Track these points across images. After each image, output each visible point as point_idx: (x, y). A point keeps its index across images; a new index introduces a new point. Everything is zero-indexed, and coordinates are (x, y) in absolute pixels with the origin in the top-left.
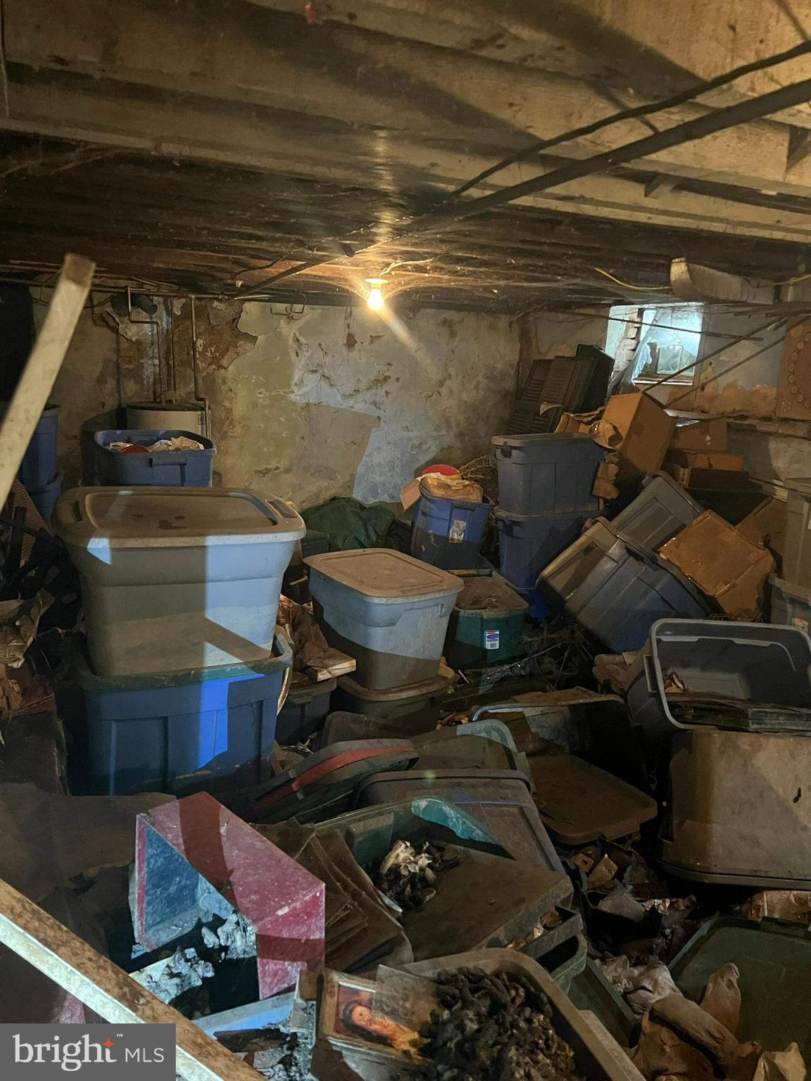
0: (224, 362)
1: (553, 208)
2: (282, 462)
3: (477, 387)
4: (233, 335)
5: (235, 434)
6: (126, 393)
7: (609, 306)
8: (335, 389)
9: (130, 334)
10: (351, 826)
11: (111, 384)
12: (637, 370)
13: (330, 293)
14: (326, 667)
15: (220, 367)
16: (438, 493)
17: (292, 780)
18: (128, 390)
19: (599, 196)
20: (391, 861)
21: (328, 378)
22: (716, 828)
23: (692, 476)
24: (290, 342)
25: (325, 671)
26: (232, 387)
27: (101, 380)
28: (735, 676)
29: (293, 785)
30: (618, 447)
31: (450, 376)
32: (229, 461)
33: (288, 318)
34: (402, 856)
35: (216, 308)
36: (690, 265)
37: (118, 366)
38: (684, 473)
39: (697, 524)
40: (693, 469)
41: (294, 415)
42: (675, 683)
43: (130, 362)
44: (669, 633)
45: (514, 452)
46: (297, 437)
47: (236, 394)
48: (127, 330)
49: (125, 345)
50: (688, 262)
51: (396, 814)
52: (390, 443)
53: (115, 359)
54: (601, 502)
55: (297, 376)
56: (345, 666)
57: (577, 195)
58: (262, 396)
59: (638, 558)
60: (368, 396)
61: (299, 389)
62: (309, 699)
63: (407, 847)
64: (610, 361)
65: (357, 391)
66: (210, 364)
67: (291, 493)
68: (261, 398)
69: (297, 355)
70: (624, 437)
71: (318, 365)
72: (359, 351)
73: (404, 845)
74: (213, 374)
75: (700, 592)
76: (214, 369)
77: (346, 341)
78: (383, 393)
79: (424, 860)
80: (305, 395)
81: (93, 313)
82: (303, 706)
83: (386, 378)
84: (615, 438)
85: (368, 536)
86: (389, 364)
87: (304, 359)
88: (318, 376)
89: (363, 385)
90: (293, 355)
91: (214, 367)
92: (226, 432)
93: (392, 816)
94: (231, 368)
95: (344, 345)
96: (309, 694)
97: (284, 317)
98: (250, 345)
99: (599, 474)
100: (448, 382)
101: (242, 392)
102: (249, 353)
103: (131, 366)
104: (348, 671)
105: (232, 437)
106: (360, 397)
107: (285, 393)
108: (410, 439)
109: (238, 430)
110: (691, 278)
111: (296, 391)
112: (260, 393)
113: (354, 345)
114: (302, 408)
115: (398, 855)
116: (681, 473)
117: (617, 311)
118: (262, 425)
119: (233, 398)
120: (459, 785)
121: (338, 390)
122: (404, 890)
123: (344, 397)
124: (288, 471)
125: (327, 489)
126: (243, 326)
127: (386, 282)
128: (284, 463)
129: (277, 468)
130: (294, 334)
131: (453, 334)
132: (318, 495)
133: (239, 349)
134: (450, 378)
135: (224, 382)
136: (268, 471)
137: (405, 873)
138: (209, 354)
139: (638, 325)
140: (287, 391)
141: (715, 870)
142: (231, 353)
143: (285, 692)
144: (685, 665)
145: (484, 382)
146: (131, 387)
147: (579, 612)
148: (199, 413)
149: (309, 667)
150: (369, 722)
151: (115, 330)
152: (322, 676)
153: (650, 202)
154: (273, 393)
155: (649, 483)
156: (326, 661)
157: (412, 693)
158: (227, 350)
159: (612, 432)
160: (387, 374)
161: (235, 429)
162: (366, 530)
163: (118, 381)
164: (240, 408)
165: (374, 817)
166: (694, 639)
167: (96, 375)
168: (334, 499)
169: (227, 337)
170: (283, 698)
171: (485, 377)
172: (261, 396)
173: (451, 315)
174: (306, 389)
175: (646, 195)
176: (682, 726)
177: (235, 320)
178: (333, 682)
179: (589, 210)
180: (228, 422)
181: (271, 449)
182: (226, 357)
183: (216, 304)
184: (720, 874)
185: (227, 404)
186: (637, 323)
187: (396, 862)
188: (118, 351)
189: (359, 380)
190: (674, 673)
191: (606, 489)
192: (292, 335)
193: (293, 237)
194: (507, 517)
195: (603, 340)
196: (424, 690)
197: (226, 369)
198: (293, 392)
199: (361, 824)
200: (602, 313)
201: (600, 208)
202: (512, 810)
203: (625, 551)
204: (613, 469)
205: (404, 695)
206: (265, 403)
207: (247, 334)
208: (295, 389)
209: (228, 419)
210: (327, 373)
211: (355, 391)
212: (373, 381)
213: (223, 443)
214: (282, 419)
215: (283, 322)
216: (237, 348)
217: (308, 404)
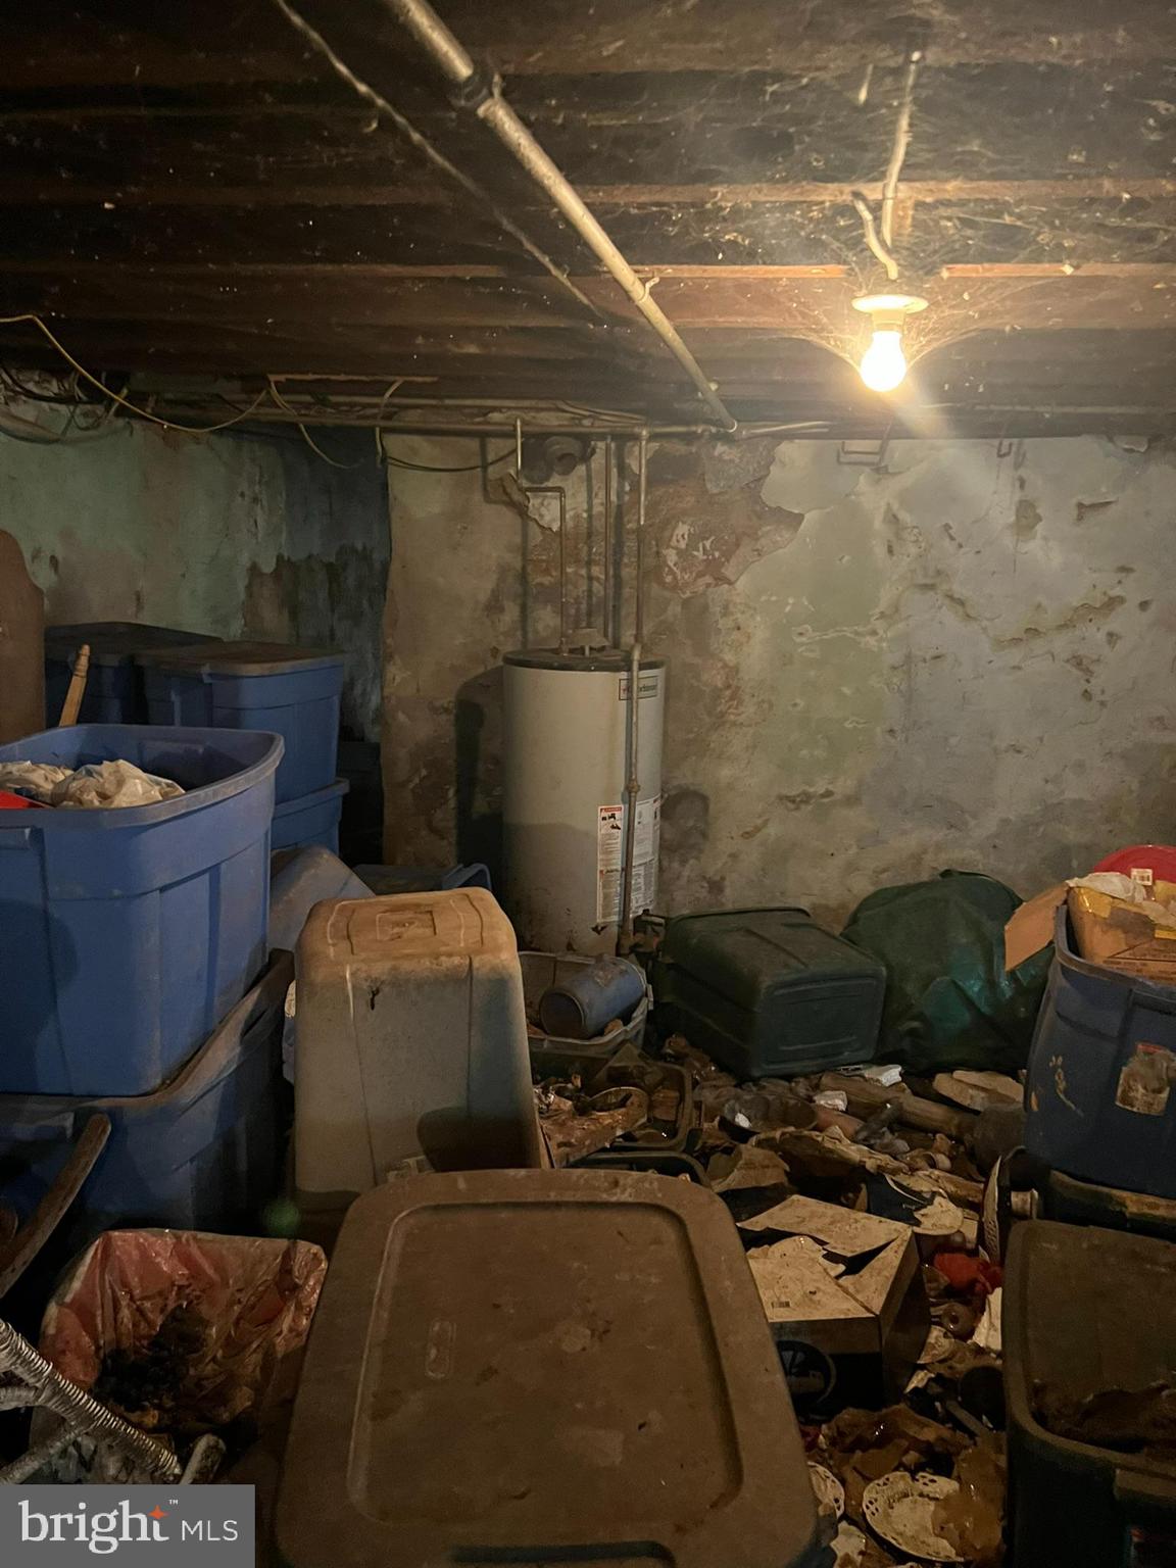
0: (729, 570)
2: (841, 780)
4: (754, 515)
5: (741, 719)
8: (975, 626)
9: (547, 518)
11: (511, 613)
15: (721, 579)
21: (962, 603)
24: (878, 524)
26: (742, 620)
27: (494, 607)
32: (725, 773)
33: (877, 470)
35: (720, 458)
37: (523, 577)
41: (874, 681)
43: (547, 572)
46: (878, 730)
47: (749, 637)
48: (543, 510)
49: (536, 537)
52: (1109, 754)
53: (518, 565)
55: (886, 597)
60: (1062, 644)
61: (891, 625)
65: (1033, 632)
66: (700, 575)
67: (853, 850)
68: (802, 644)
69: (890, 551)
71: (939, 573)
72: (1045, 539)
74: (704, 594)
76: (708, 585)
77: (1013, 519)
78: (1102, 634)
80: (899, 639)
81: (485, 478)
83: (1113, 603)
86: (1123, 570)
87: (906, 560)
88: (936, 596)
89: (1050, 618)
90: (880, 551)
91: (708, 579)
94: (742, 584)
95: (1010, 526)
97: (867, 469)
98: (784, 534)
101: (760, 631)
103: (546, 580)
105: (734, 724)
106: (1039, 646)
107: (857, 633)
108: (1168, 749)
109: (749, 710)
111: (881, 632)
112: (801, 634)
113: (1032, 527)
114: (894, 668)
118: (800, 702)
119: (742, 644)
121: (985, 629)
123: (999, 644)
124: (851, 800)
126: (770, 495)
128: (844, 786)
129: (828, 794)
130: (888, 504)
132: (917, 859)
133: (763, 541)
135: (726, 612)
136: (806, 798)
138: (700, 554)
140: (861, 629)
142: (744, 550)
146: (546, 620)
148: (624, 675)
151: (522, 511)
154: (831, 634)
158: (738, 545)
160: (1117, 592)
161: (742, 709)
163: (524, 608)
164: (754, 666)
167: (484, 596)
169: (738, 519)
172: (804, 639)
174: (905, 626)
177: (759, 480)
180: (728, 693)
181: (816, 754)
182: (733, 561)
183: (719, 448)
185: (729, 657)
188: (524, 550)
192: (883, 504)
197: (730, 583)
198: (874, 633)
206: (812, 655)
207: (779, 509)
208: (880, 626)
209: (729, 687)
210: (958, 590)
211: (1028, 630)
212: (1076, 609)
213: (714, 736)
214: (846, 690)
215: (863, 482)
216: (757, 539)
217: (909, 657)
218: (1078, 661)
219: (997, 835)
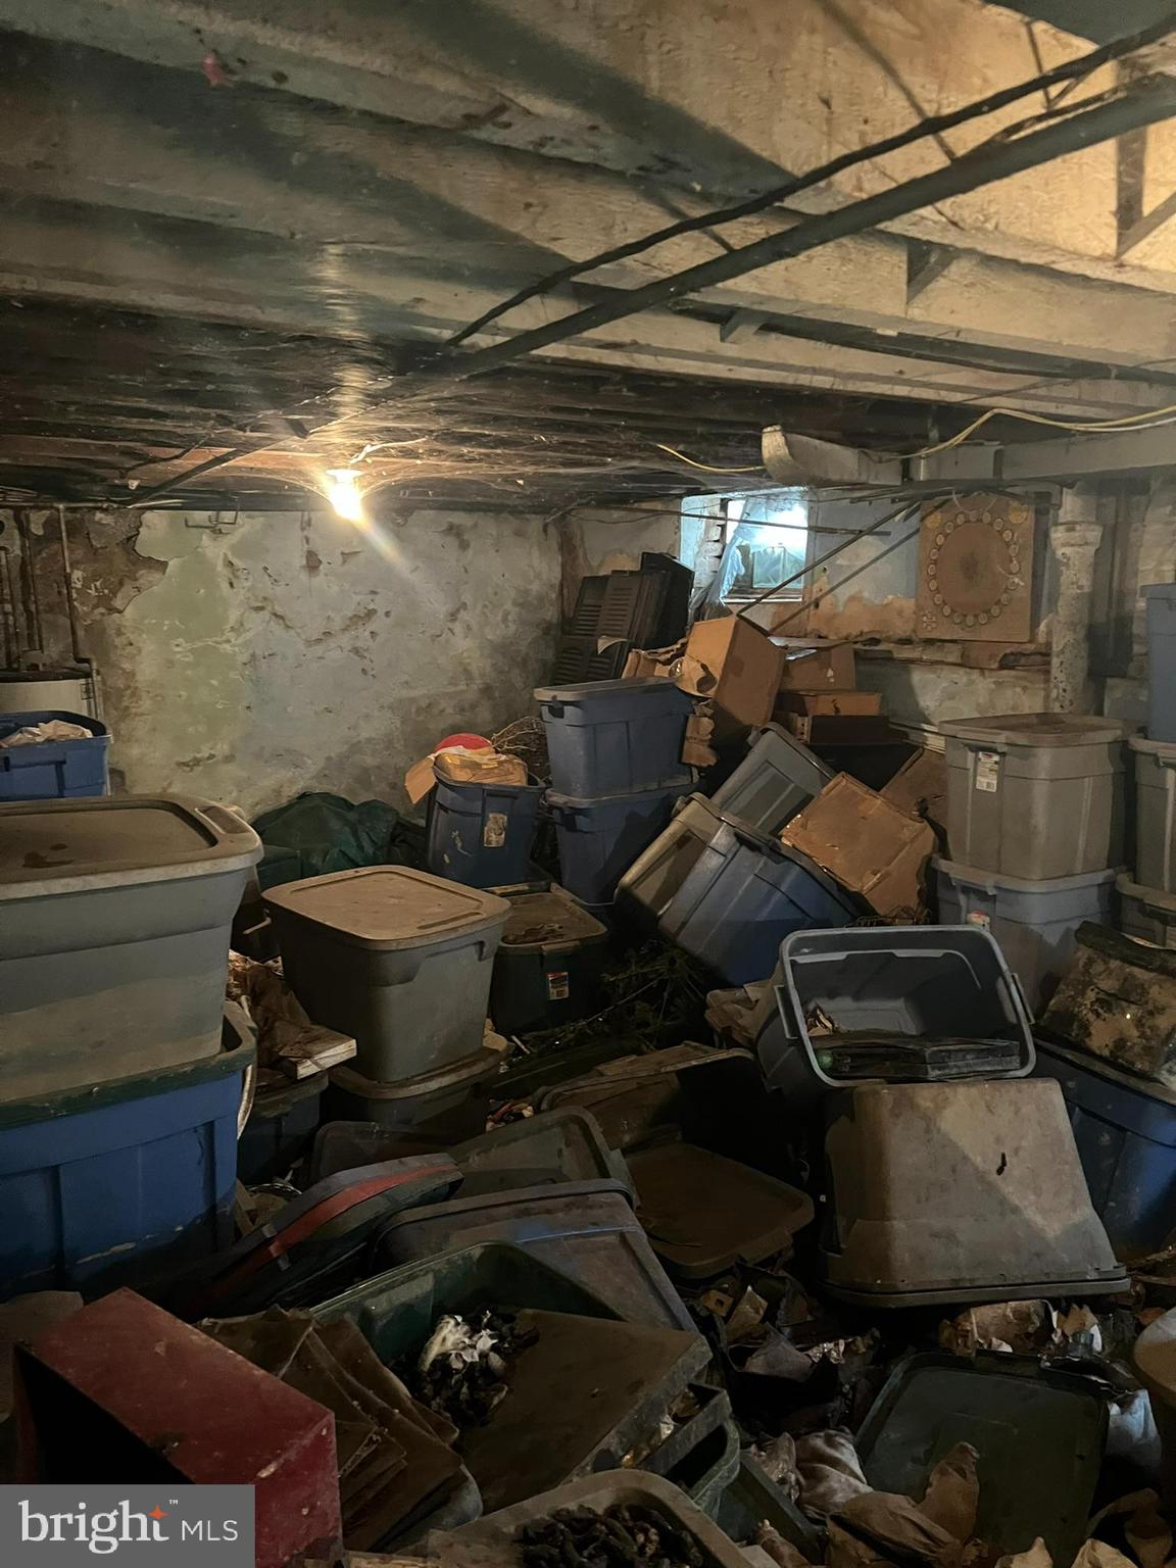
0: (118, 603)
1: (595, 359)
2: (219, 746)
3: (505, 620)
4: (133, 562)
5: (139, 711)
7: (681, 497)
8: (292, 632)
10: (368, 1302)
12: (726, 587)
13: (276, 493)
14: (309, 1056)
15: (112, 610)
16: (462, 776)
17: (269, 1242)
19: (658, 342)
20: (434, 1350)
21: (282, 618)
22: (898, 1225)
23: (813, 728)
24: (220, 567)
25: (309, 1062)
26: (132, 637)
28: (900, 1004)
29: (272, 1248)
30: (711, 693)
31: (464, 606)
32: (135, 751)
33: (214, 532)
34: (451, 1339)
35: (99, 523)
36: (789, 436)
38: (804, 724)
39: (827, 794)
40: (814, 718)
41: (233, 675)
42: (821, 1022)
44: (806, 951)
45: (568, 709)
46: (240, 707)
47: (140, 651)
50: (786, 430)
51: (436, 1273)
52: (382, 707)
54: (695, 771)
55: (233, 616)
56: (342, 1051)
57: (627, 339)
58: (181, 649)
59: (752, 847)
60: (345, 640)
61: (239, 636)
62: (288, 1109)
63: (457, 1324)
64: (688, 575)
65: (327, 634)
66: (96, 607)
67: (235, 794)
68: (180, 652)
69: (231, 585)
70: (718, 677)
71: (265, 598)
72: (326, 575)
73: (452, 1322)
74: (101, 620)
75: (841, 888)
76: (103, 614)
77: (304, 562)
78: (367, 633)
79: (485, 1341)
80: (246, 644)
82: (278, 1120)
83: (371, 613)
84: (706, 681)
85: (361, 848)
86: (374, 593)
87: (242, 592)
88: (266, 614)
89: (337, 624)
90: (225, 585)
91: (102, 610)
92: (127, 708)
93: (430, 1276)
94: (129, 612)
95: (303, 567)
96: (283, 1101)
97: (207, 531)
98: (157, 576)
99: (688, 734)
100: (463, 614)
101: (148, 646)
102: (157, 586)
104: (345, 1057)
105: (136, 714)
106: (332, 643)
107: (216, 642)
108: (413, 700)
109: (146, 704)
110: (791, 454)
111: (232, 640)
112: (177, 645)
113: (318, 567)
114: (245, 664)
115: (444, 1339)
116: (799, 725)
117: (691, 504)
118: (183, 693)
119: (134, 656)
120: (527, 1213)
121: (298, 634)
122: (459, 1392)
123: (309, 643)
124: (229, 759)
125: (292, 782)
126: (143, 547)
127: (359, 473)
128: (222, 748)
129: (212, 756)
130: (225, 554)
131: (464, 546)
132: (278, 792)
133: (141, 581)
134: (465, 609)
135: (119, 633)
136: (197, 762)
137: (457, 1365)
138: (93, 592)
139: (722, 522)
140: (219, 640)
141: (902, 1287)
142: (128, 588)
143: (248, 1102)
144: (832, 995)
145: (514, 611)
147: (678, 933)
148: (83, 681)
149: (284, 1058)
150: (383, 1132)
152: (306, 1070)
153: (729, 349)
154: (199, 644)
155: (757, 740)
156: (309, 1047)
157: (446, 1081)
158: (121, 584)
159: (701, 673)
160: (371, 607)
161: (141, 703)
162: (358, 839)
164: (146, 669)
165: (403, 1283)
166: (840, 956)
168: (303, 796)
169: (120, 561)
170: (245, 1112)
171: (515, 604)
172: (177, 649)
173: (459, 518)
174: (248, 635)
175: (722, 340)
176: (836, 1083)
177: (131, 539)
178: (322, 1077)
179: (645, 362)
180: (129, 692)
181: (200, 729)
182: (119, 595)
183: (99, 515)
184: (910, 1292)
185: (127, 666)
186: (721, 519)
187: (443, 1350)
189: (329, 617)
190: (818, 1007)
191: (699, 753)
192: (222, 557)
193: (213, 412)
194: (566, 803)
195: (676, 545)
196: (465, 1073)
197: (120, 612)
198: (228, 641)
199: (384, 1297)
200: (671, 508)
201: (660, 358)
202: (607, 1239)
203: (734, 839)
204: (707, 724)
205: (434, 1085)
206: (187, 659)
207: (150, 558)
208: (231, 636)
209: (129, 687)
210: (279, 610)
211: (324, 633)
212: (351, 619)
213: (123, 725)
214: (214, 682)
215: (206, 538)
216: (136, 580)
217: (253, 656)
218: (356, 651)
219: (324, 769)
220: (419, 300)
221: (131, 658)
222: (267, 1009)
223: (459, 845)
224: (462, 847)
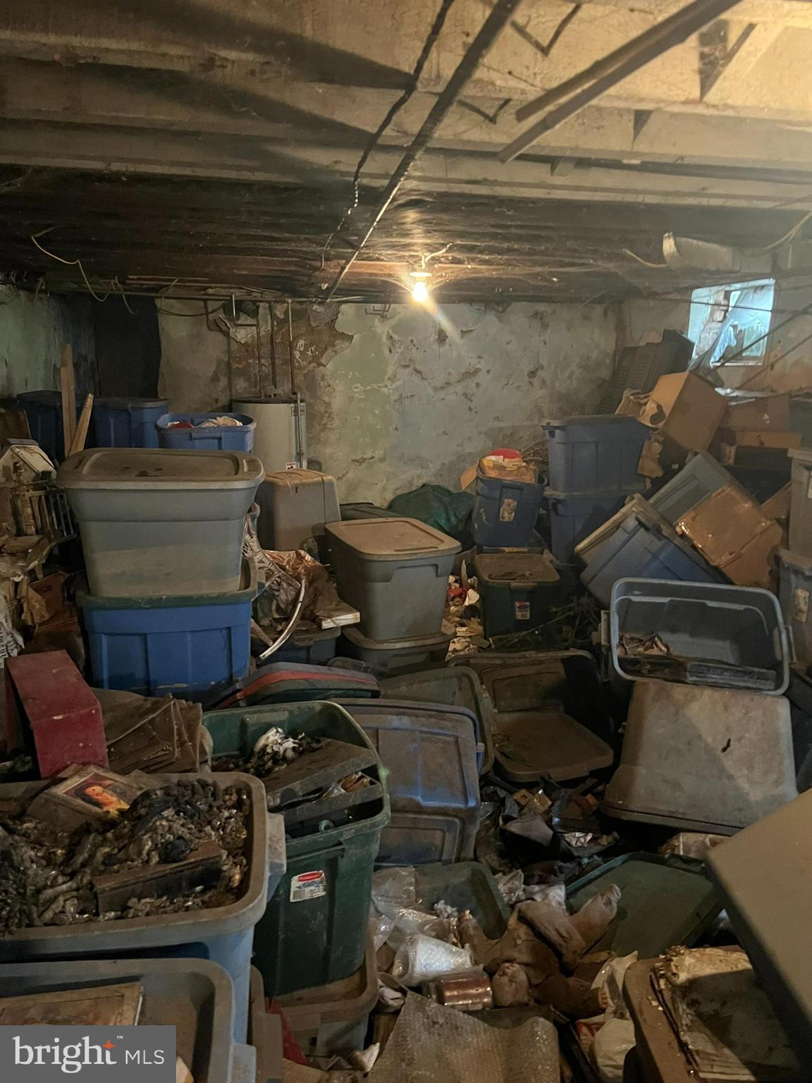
0: (323, 361)
2: (377, 452)
3: (570, 377)
4: (332, 336)
5: (333, 427)
6: (236, 390)
7: (692, 288)
8: (425, 382)
9: (239, 337)
10: (246, 716)
11: (223, 382)
12: (718, 353)
14: (330, 617)
15: (320, 364)
17: (239, 691)
18: (238, 387)
20: (262, 742)
21: (420, 372)
22: (642, 771)
23: (736, 454)
24: (384, 339)
25: (329, 621)
26: (331, 382)
27: (215, 379)
29: (238, 695)
30: (660, 425)
31: (542, 367)
32: (328, 451)
33: (382, 317)
34: (272, 739)
35: (315, 311)
36: (678, 238)
37: (229, 365)
38: (730, 451)
39: (715, 497)
40: (738, 448)
41: (388, 407)
42: (657, 646)
43: (239, 363)
45: (557, 431)
46: (391, 428)
47: (334, 389)
48: (237, 334)
49: (235, 347)
50: (675, 236)
51: (291, 712)
52: (480, 433)
53: (226, 360)
54: (648, 481)
55: (390, 370)
56: (350, 618)
58: (358, 390)
59: (647, 529)
60: (459, 388)
61: (393, 383)
62: (311, 643)
63: (277, 732)
65: (448, 384)
66: (310, 362)
67: (385, 481)
68: (357, 392)
69: (390, 351)
70: (667, 415)
71: (410, 360)
72: (450, 345)
73: (275, 730)
74: (313, 371)
75: (707, 563)
76: (314, 367)
77: (437, 337)
78: (474, 385)
79: (290, 743)
80: (397, 388)
81: (208, 320)
82: (308, 648)
83: (477, 371)
84: (656, 418)
85: (448, 520)
86: (479, 357)
87: (397, 355)
88: (410, 370)
89: (454, 378)
90: (386, 352)
91: (314, 364)
92: (325, 424)
93: (287, 713)
94: (329, 366)
95: (436, 340)
96: (311, 639)
97: (378, 317)
98: (346, 344)
99: (644, 453)
100: (540, 373)
101: (339, 386)
102: (346, 351)
103: (240, 366)
104: (352, 622)
105: (330, 429)
106: (451, 389)
107: (379, 387)
108: (501, 429)
109: (336, 422)
110: (678, 251)
111: (389, 386)
112: (356, 388)
113: (445, 340)
114: (395, 401)
115: (268, 738)
116: (727, 451)
117: (699, 294)
118: (358, 418)
119: (331, 393)
121: (430, 383)
124: (382, 460)
125: (419, 477)
126: (339, 327)
127: (430, 275)
128: (379, 453)
129: (373, 457)
130: (388, 332)
131: (545, 326)
132: (410, 483)
133: (337, 347)
134: (542, 369)
135: (323, 379)
136: (364, 460)
137: (269, 750)
138: (309, 353)
139: (725, 308)
140: (381, 385)
141: (633, 807)
142: (330, 351)
143: (287, 634)
144: (674, 630)
145: (578, 372)
146: (241, 385)
147: (589, 583)
148: (293, 405)
149: (318, 616)
150: (368, 668)
151: (227, 334)
152: (327, 624)
154: (369, 387)
155: (689, 461)
156: (332, 613)
157: (407, 645)
158: (326, 349)
159: (655, 411)
160: (478, 366)
161: (333, 422)
162: (447, 513)
163: (230, 379)
164: (337, 402)
165: (268, 712)
166: (666, 600)
167: (210, 375)
168: (424, 485)
169: (325, 337)
170: (283, 639)
171: (579, 367)
172: (357, 390)
173: (542, 307)
174: (399, 383)
175: (552, 173)
176: (629, 677)
177: (333, 321)
178: (336, 630)
180: (327, 415)
181: (366, 440)
182: (325, 356)
183: (315, 307)
184: (638, 812)
185: (327, 399)
186: (724, 306)
187: (266, 743)
188: (229, 352)
189: (450, 373)
190: (658, 636)
191: (650, 467)
192: (386, 333)
194: (551, 495)
195: (686, 325)
196: (420, 643)
197: (324, 366)
198: (386, 386)
199: (256, 716)
200: (685, 297)
202: (447, 739)
203: (637, 523)
204: (657, 448)
205: (398, 646)
206: (362, 397)
207: (343, 333)
208: (388, 383)
209: (327, 412)
210: (419, 368)
211: (446, 383)
212: (463, 375)
213: (322, 434)
214: (377, 412)
215: (377, 322)
216: (334, 346)
217: (401, 396)
218: (465, 395)
219: (439, 470)
220: (336, 162)
221: (330, 394)
222: (316, 589)
223: (484, 518)
224: (486, 519)
